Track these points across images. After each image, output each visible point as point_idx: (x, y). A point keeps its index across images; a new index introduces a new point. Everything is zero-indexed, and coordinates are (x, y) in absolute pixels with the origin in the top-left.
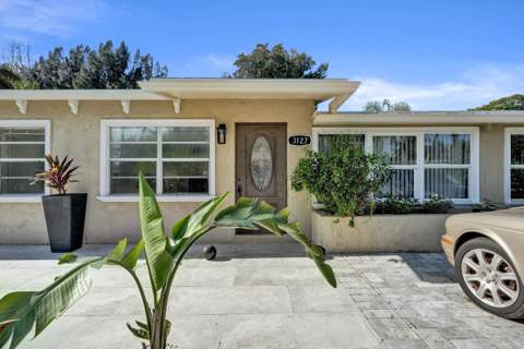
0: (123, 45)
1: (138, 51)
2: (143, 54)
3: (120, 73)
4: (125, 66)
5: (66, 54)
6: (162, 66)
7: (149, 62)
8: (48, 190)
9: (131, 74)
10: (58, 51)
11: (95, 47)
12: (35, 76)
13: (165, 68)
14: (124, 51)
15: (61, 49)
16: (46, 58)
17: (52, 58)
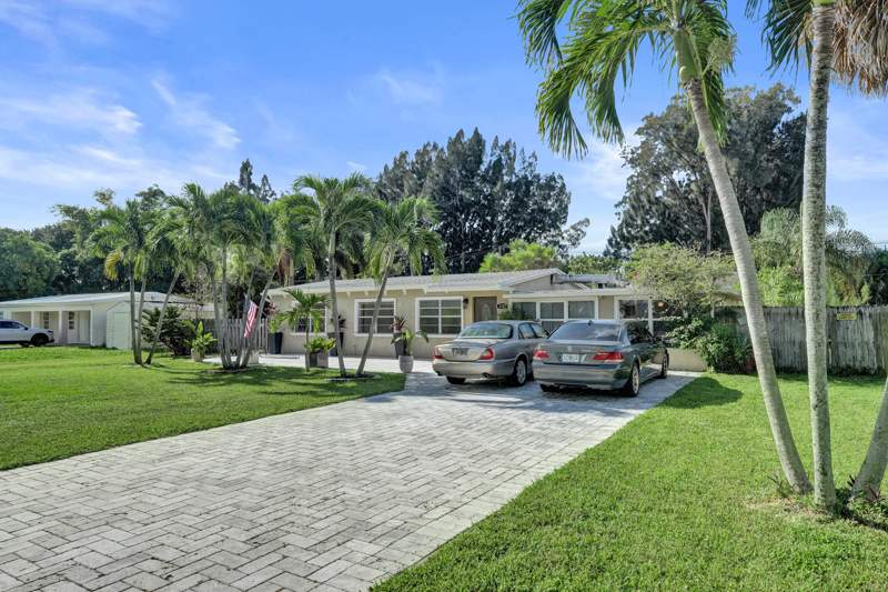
0: (476, 133)
1: (496, 139)
2: (502, 142)
3: (472, 173)
4: (480, 162)
5: (411, 158)
6: (528, 153)
7: (511, 151)
8: (395, 331)
9: (487, 171)
10: (403, 156)
11: (443, 144)
12: (380, 192)
13: (534, 155)
14: (478, 140)
15: (407, 152)
16: (391, 166)
17: (397, 166)
